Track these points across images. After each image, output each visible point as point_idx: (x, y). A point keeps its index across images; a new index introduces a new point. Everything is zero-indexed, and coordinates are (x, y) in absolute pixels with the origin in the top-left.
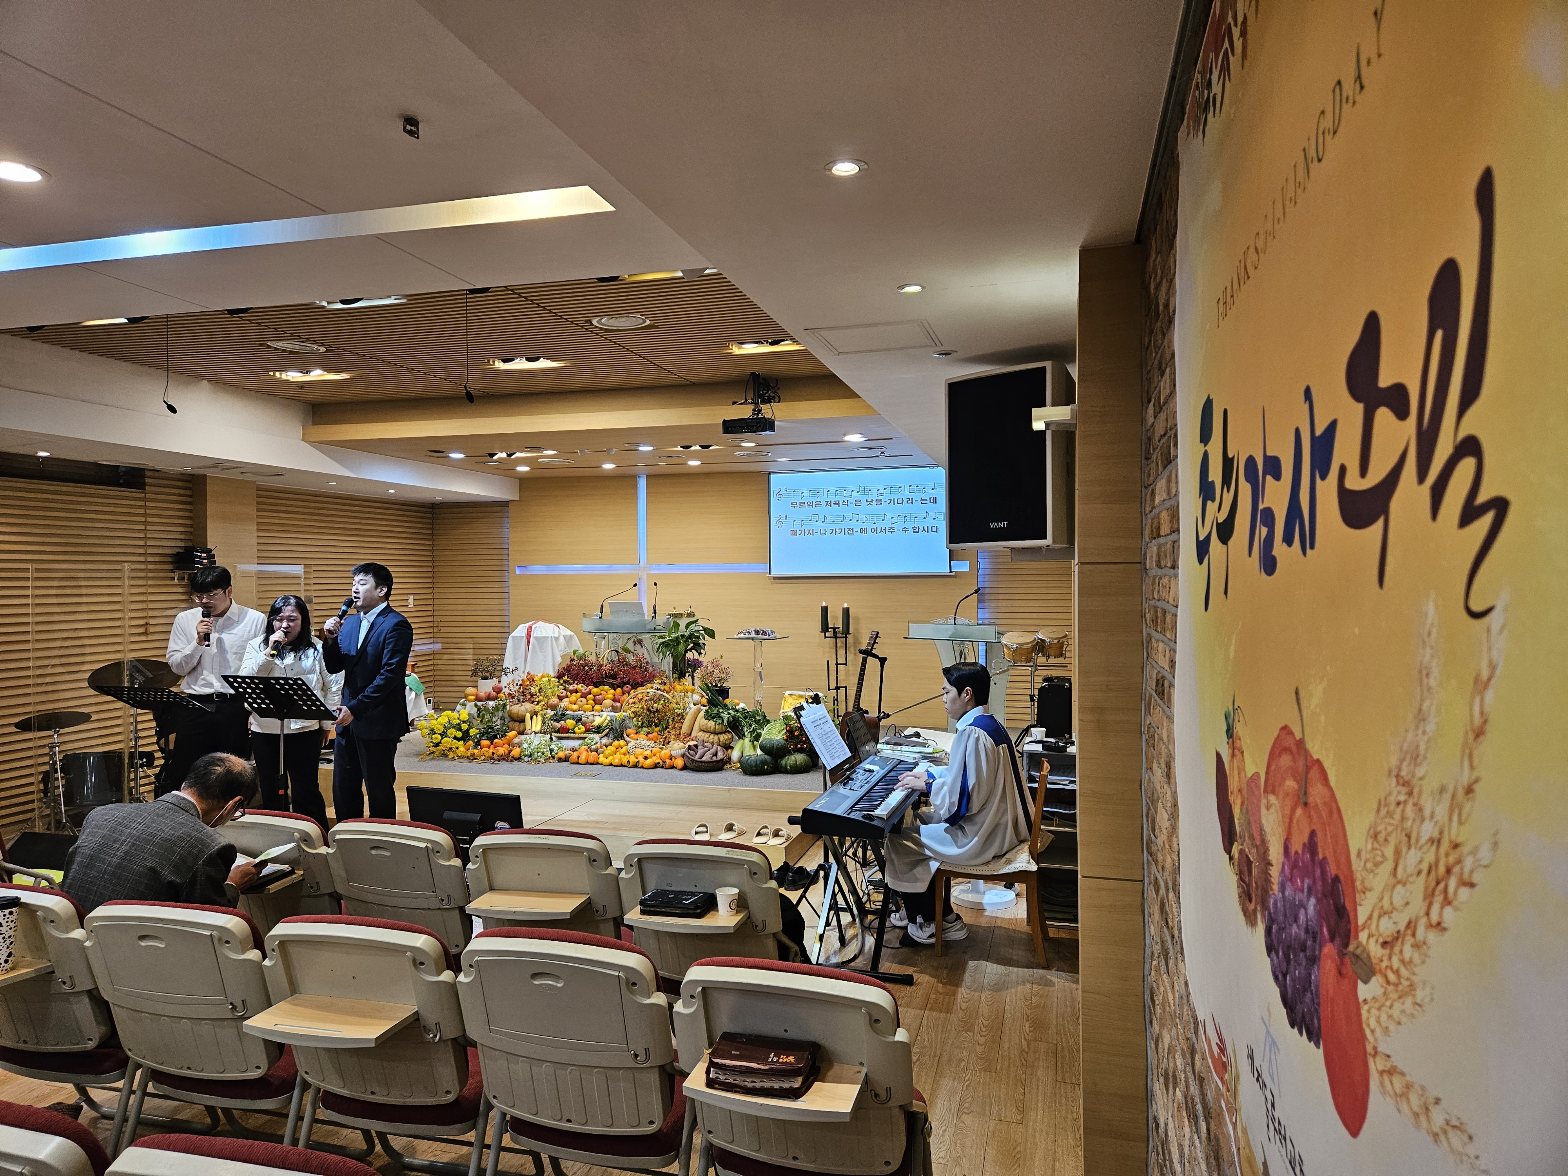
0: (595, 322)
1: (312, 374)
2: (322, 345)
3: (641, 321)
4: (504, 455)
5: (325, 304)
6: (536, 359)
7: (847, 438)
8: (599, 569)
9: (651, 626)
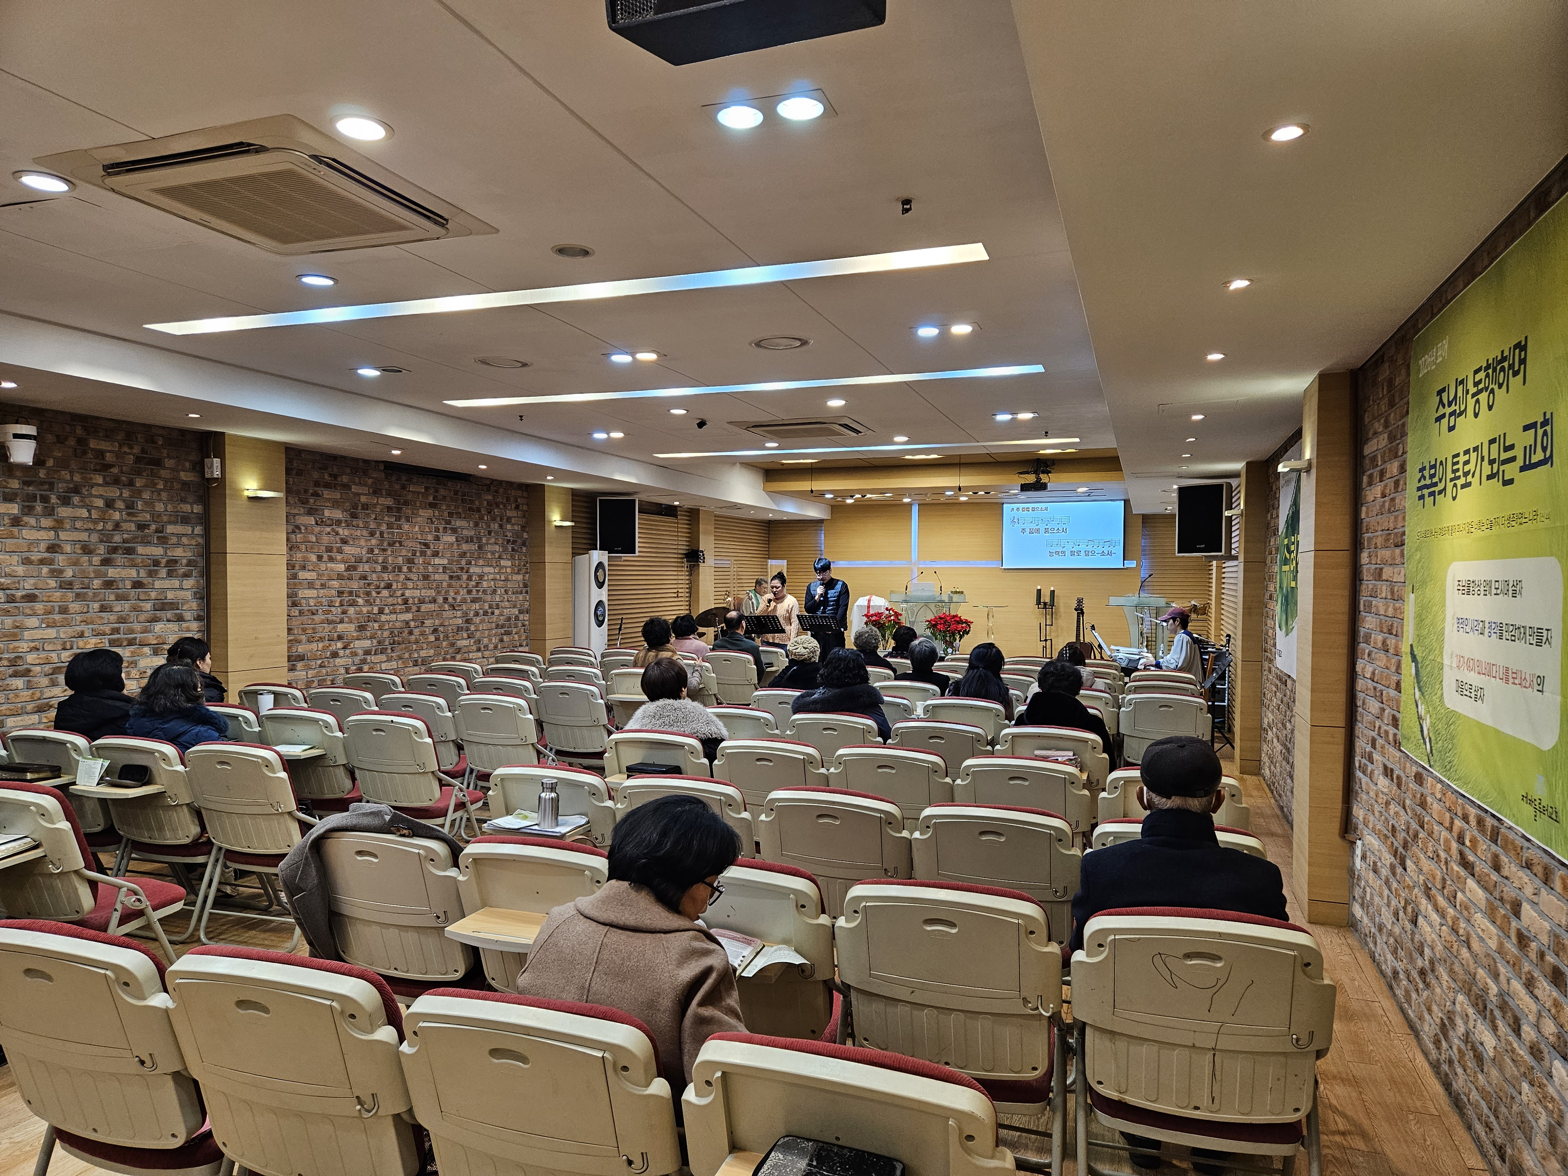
7: (1079, 490)
8: (884, 563)
9: (939, 599)
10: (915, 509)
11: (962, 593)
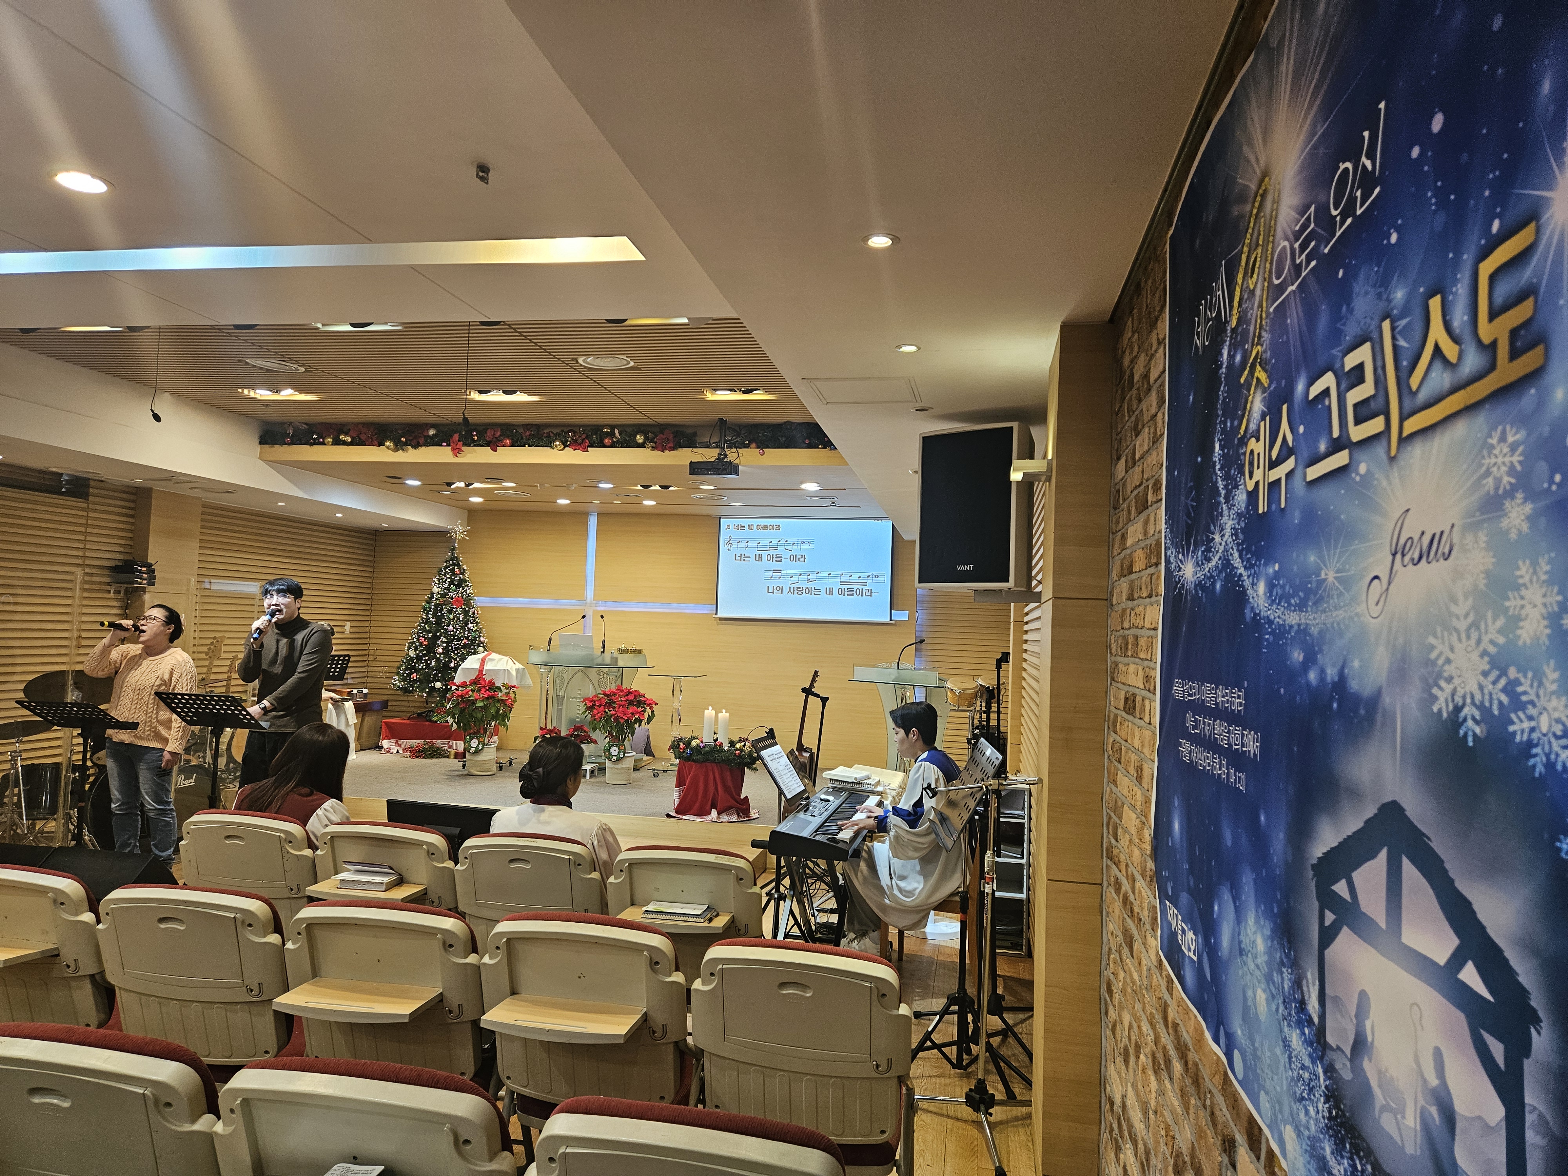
0: (581, 361)
1: (283, 393)
2: (303, 365)
3: (625, 362)
4: (462, 484)
5: (319, 325)
6: (513, 392)
7: (803, 486)
8: (545, 603)
9: (599, 661)
10: (593, 521)
11: (640, 652)
